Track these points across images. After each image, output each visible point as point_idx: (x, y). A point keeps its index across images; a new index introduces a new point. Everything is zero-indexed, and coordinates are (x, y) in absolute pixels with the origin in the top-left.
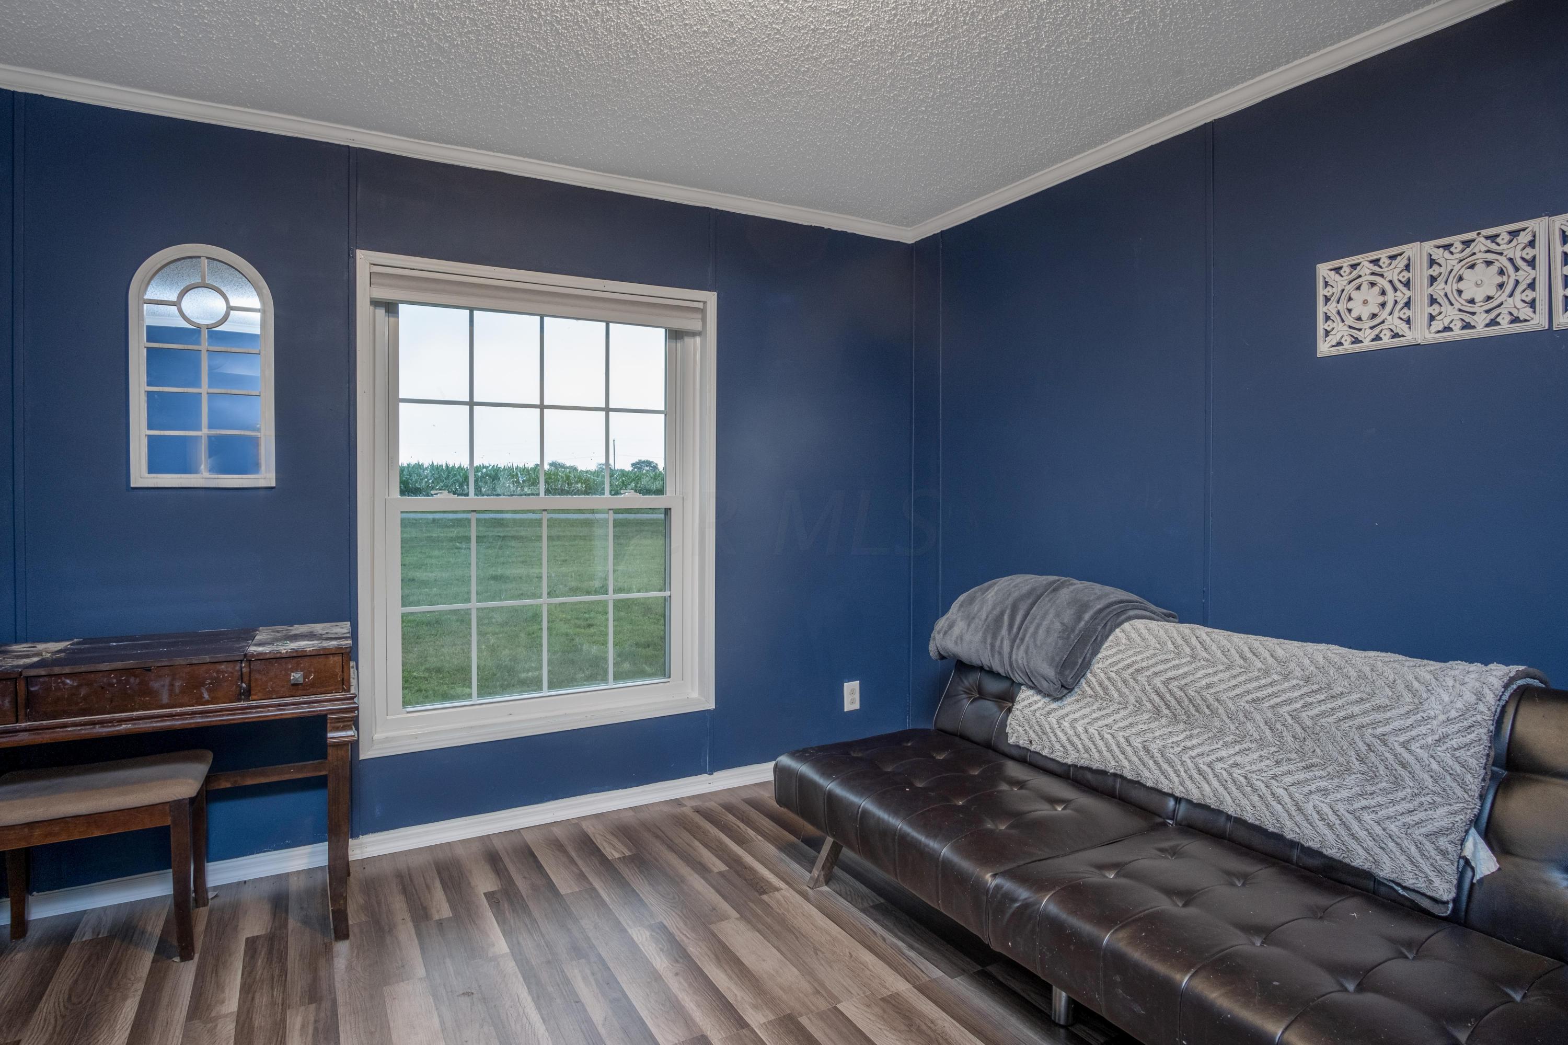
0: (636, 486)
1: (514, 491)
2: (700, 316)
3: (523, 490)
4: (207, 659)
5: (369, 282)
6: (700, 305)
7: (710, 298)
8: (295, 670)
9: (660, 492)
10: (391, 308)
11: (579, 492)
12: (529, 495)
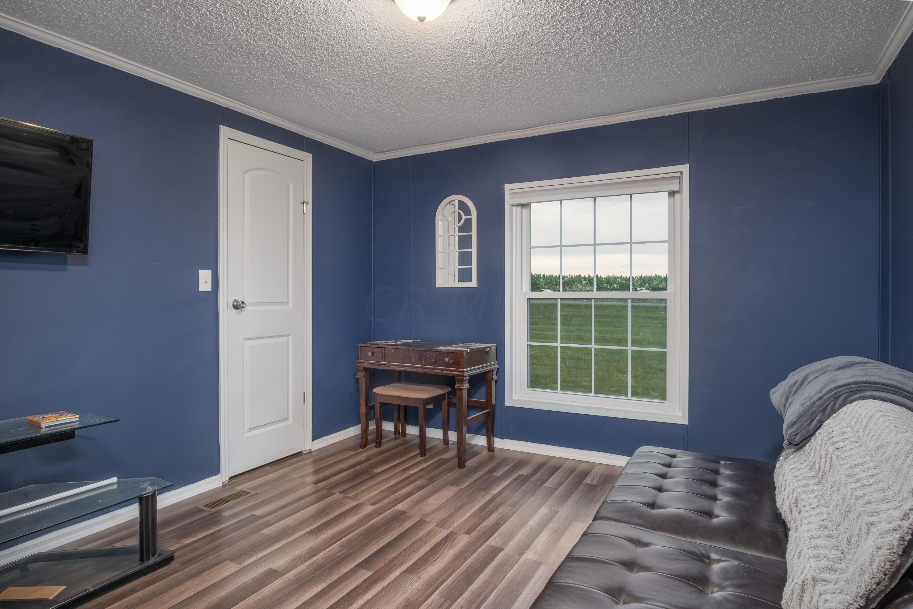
0: (649, 286)
1: (581, 289)
2: (678, 181)
3: (586, 288)
4: (423, 349)
5: (509, 197)
6: (678, 174)
7: (685, 169)
8: (447, 357)
9: (665, 289)
10: (526, 206)
11: (616, 290)
12: (588, 291)
